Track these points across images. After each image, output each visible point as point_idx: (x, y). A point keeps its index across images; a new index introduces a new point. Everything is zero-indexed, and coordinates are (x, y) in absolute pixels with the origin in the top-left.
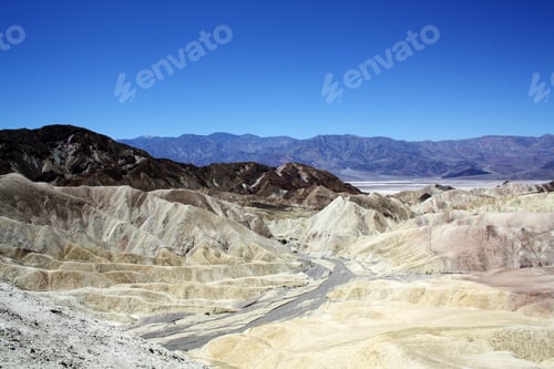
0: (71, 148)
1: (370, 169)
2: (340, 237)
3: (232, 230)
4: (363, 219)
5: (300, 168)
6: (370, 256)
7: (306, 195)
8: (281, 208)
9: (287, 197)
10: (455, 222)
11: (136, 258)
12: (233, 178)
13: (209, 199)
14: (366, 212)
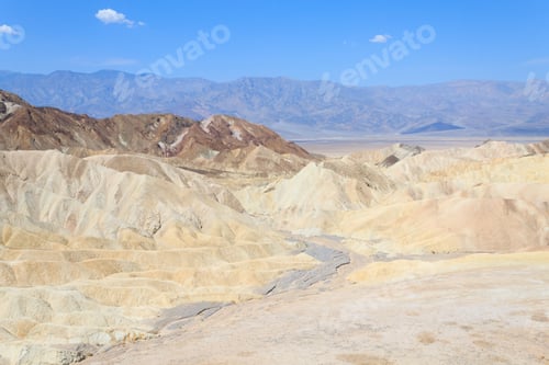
1: (307, 121)
2: (326, 212)
3: (203, 206)
4: (343, 190)
5: (231, 122)
6: (369, 233)
7: (242, 157)
8: (214, 173)
9: (219, 159)
10: (457, 195)
11: (101, 243)
12: (145, 134)
13: (164, 166)
14: (345, 180)
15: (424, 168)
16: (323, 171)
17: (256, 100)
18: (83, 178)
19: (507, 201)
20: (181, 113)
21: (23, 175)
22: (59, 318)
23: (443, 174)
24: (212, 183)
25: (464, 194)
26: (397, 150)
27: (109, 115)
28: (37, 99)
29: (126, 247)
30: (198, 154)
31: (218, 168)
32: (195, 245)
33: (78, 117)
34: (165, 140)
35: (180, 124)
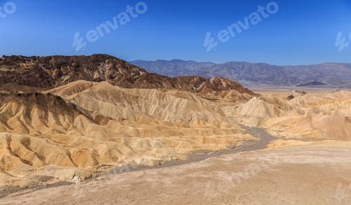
0: (108, 66)
1: (254, 80)
2: (260, 118)
3: (208, 112)
4: (268, 109)
5: (222, 80)
6: (278, 127)
7: (225, 94)
8: (214, 100)
9: (216, 94)
10: (321, 113)
11: (170, 124)
12: (188, 84)
13: (194, 97)
14: (269, 105)
15: (306, 101)
16: (259, 101)
17: (233, 71)
18: (165, 100)
19: (346, 118)
20: (202, 76)
21: (144, 97)
22: (154, 150)
23: (315, 104)
24: (213, 104)
25: (325, 114)
26: (294, 93)
27: (175, 76)
28: (151, 70)
29: (178, 126)
30: (208, 92)
31: (215, 98)
32: (204, 127)
33: (164, 77)
34: (195, 86)
35: (202, 80)
